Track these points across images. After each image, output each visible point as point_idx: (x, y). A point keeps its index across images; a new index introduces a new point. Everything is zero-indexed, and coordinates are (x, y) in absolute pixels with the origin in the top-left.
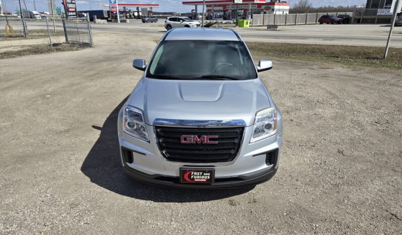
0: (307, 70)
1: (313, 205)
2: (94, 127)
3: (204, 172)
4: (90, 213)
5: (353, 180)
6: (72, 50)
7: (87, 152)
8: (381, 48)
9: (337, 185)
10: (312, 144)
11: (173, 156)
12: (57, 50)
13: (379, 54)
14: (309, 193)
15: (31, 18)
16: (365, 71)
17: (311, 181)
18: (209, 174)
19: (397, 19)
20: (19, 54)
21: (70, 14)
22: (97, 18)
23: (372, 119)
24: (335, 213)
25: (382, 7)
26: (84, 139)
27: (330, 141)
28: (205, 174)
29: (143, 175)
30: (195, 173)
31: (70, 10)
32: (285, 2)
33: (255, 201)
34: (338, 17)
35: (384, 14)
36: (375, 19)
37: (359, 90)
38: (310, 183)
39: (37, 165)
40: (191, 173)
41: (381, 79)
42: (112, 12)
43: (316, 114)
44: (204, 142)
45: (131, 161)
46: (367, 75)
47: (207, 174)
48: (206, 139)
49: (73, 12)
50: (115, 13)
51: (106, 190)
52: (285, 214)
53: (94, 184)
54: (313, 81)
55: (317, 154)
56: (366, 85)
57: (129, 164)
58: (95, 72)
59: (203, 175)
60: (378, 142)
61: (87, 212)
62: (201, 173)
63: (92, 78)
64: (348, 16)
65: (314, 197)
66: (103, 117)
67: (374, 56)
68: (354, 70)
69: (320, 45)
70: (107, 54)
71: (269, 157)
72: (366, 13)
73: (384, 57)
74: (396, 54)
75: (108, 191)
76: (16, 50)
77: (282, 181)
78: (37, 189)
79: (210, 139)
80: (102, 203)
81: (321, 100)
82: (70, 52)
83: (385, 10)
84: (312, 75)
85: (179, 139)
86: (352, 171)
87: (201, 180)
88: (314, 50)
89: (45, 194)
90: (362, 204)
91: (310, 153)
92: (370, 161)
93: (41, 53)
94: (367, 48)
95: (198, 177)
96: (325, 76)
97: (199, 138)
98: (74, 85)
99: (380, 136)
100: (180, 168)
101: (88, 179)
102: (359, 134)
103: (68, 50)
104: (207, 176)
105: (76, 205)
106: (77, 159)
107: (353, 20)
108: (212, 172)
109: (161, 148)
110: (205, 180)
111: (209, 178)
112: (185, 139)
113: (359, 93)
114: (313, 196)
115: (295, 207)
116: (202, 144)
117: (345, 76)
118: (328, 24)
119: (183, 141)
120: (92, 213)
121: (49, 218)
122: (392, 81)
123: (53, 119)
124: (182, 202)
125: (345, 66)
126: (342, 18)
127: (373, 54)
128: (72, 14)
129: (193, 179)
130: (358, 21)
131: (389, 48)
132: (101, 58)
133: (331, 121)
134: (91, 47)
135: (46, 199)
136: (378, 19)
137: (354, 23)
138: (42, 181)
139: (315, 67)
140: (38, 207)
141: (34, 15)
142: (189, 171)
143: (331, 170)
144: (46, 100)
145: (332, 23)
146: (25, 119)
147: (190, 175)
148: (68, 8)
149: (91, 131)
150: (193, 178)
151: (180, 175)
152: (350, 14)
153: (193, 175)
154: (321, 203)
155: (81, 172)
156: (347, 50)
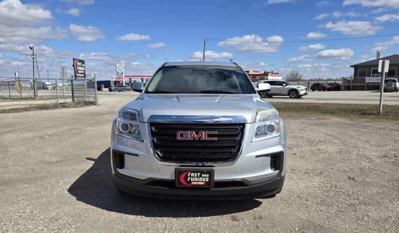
0: (304, 120)
1: (329, 222)
2: (88, 159)
3: (202, 172)
4: (71, 226)
5: (370, 201)
6: (77, 107)
7: (77, 178)
8: (375, 106)
9: (353, 205)
10: (319, 172)
11: (168, 155)
12: (62, 106)
13: (373, 110)
14: (322, 211)
15: (44, 88)
16: (363, 121)
17: (322, 201)
18: (208, 175)
19: (385, 86)
20: (26, 109)
21: (79, 75)
22: (104, 87)
23: (378, 154)
24: (356, 229)
25: (369, 76)
26: (76, 167)
27: (338, 170)
28: (203, 175)
29: (134, 180)
30: (193, 174)
31: (79, 72)
32: (278, 74)
33: (261, 218)
34: (329, 85)
35: (372, 81)
36: (364, 86)
37: (360, 133)
38: (322, 203)
39: (21, 187)
40: (188, 174)
41: (381, 126)
42: (119, 82)
43: (319, 150)
44: (202, 138)
45: (122, 166)
46: (365, 124)
47: (205, 175)
48: (204, 135)
49: (82, 74)
50: (121, 82)
51: (92, 207)
52: (297, 229)
53: (79, 202)
54: (312, 127)
55: (326, 179)
56: (366, 130)
57: (119, 170)
58: (96, 121)
59: (200, 176)
60: (389, 171)
61: (67, 225)
62: (199, 174)
63: (92, 125)
64: (338, 84)
65: (329, 215)
66: (98, 152)
67: (369, 112)
68: (351, 120)
69: (315, 104)
70: (110, 109)
71: (274, 161)
72: (355, 81)
73: (379, 113)
74: (391, 110)
75: (95, 208)
76: (23, 107)
77: (290, 201)
78: (17, 206)
79: (209, 136)
80: (86, 217)
81: (322, 140)
82: (75, 109)
83: (373, 78)
84: (310, 124)
85: (175, 135)
86: (367, 194)
87: (199, 183)
88: (309, 108)
89: (24, 210)
90: (385, 221)
91: (317, 179)
92: (385, 186)
93: (47, 109)
94: (361, 105)
95: (196, 179)
96: (324, 124)
97: (197, 135)
98: (74, 130)
99: (391, 166)
100: (176, 169)
101: (74, 198)
102: (367, 164)
103: (73, 107)
104: (205, 178)
105: (56, 220)
106: (65, 182)
107: (343, 88)
108: (211, 173)
109: (156, 146)
110: (203, 183)
111: (208, 180)
112: (182, 135)
113: (360, 136)
114: (327, 214)
115: (307, 223)
116: (200, 141)
117: (344, 124)
118: (320, 90)
119: (179, 138)
120: (74, 226)
121: (24, 230)
122: (392, 128)
123: (47, 153)
124: (177, 217)
125: (342, 118)
126: (333, 85)
127: (368, 110)
128: (81, 75)
129: (190, 182)
130: (348, 88)
131: (383, 105)
132: (104, 112)
133: (336, 155)
134: (95, 105)
135: (23, 214)
136: (367, 86)
137: (344, 90)
138: (24, 199)
139: (313, 118)
140: (13, 221)
141: (46, 85)
142: (186, 171)
143: (344, 193)
144: (44, 140)
145: (324, 90)
146: (19, 153)
147: (186, 177)
148: (78, 70)
149: (84, 161)
150: (190, 180)
151: (175, 177)
152: (340, 83)
153: (190, 176)
154: (337, 220)
155: (67, 192)
156: (342, 107)
